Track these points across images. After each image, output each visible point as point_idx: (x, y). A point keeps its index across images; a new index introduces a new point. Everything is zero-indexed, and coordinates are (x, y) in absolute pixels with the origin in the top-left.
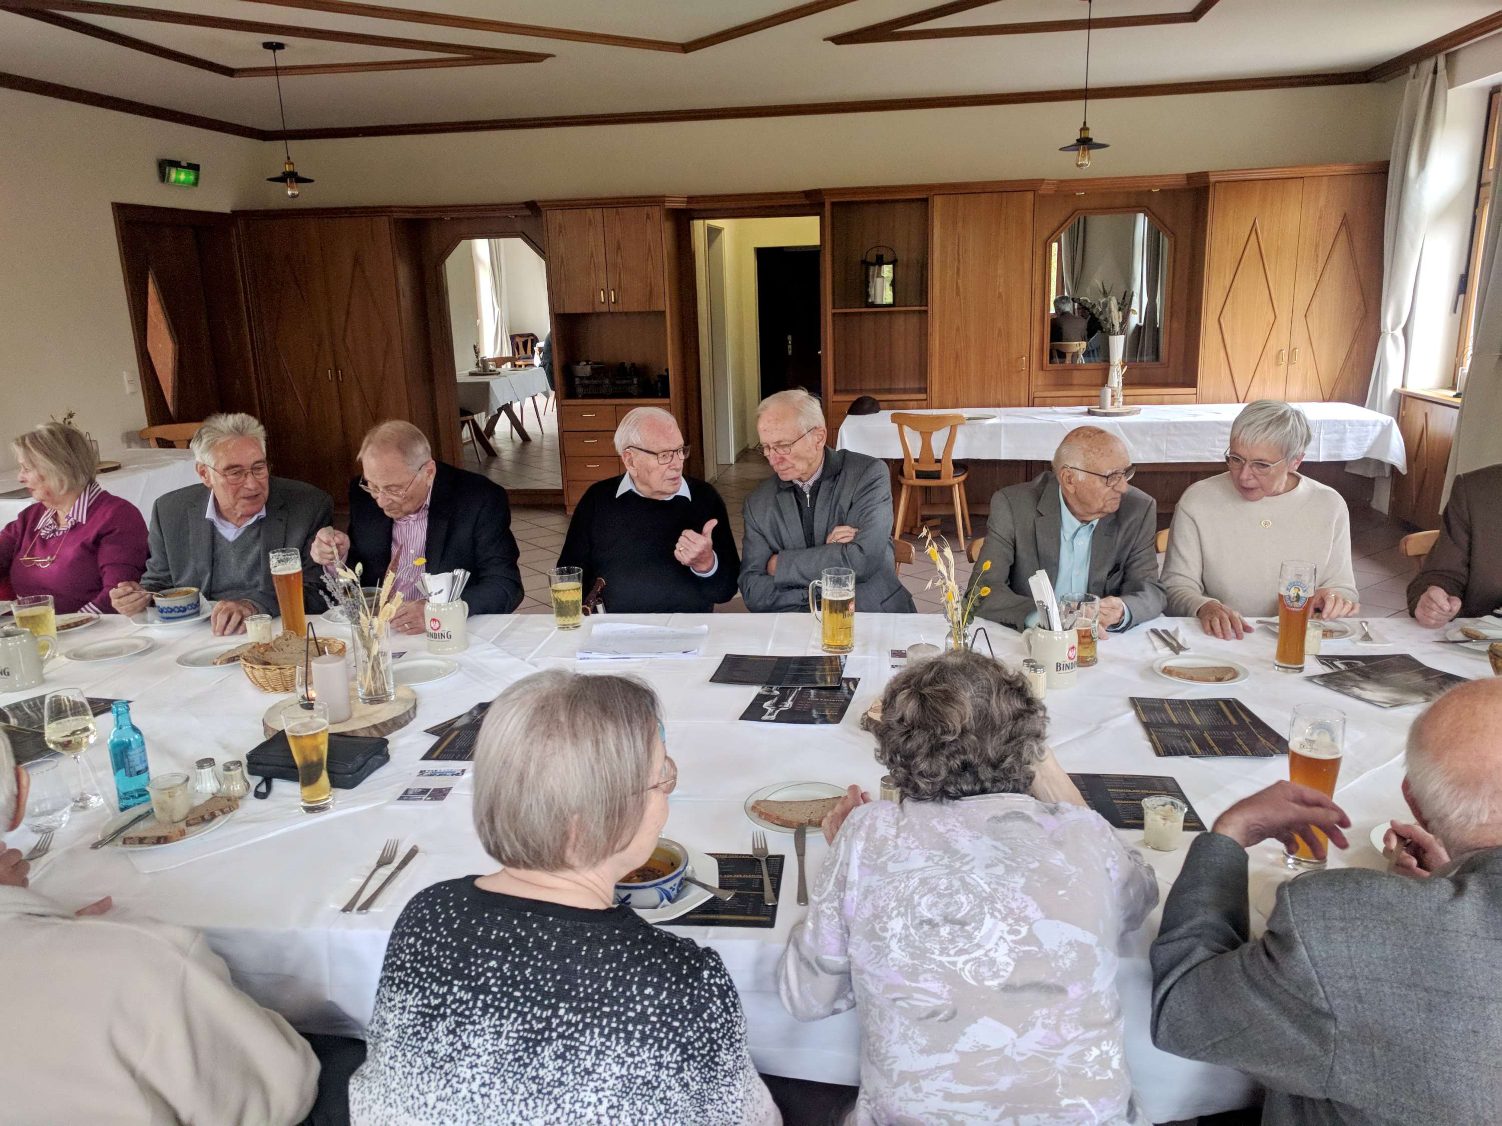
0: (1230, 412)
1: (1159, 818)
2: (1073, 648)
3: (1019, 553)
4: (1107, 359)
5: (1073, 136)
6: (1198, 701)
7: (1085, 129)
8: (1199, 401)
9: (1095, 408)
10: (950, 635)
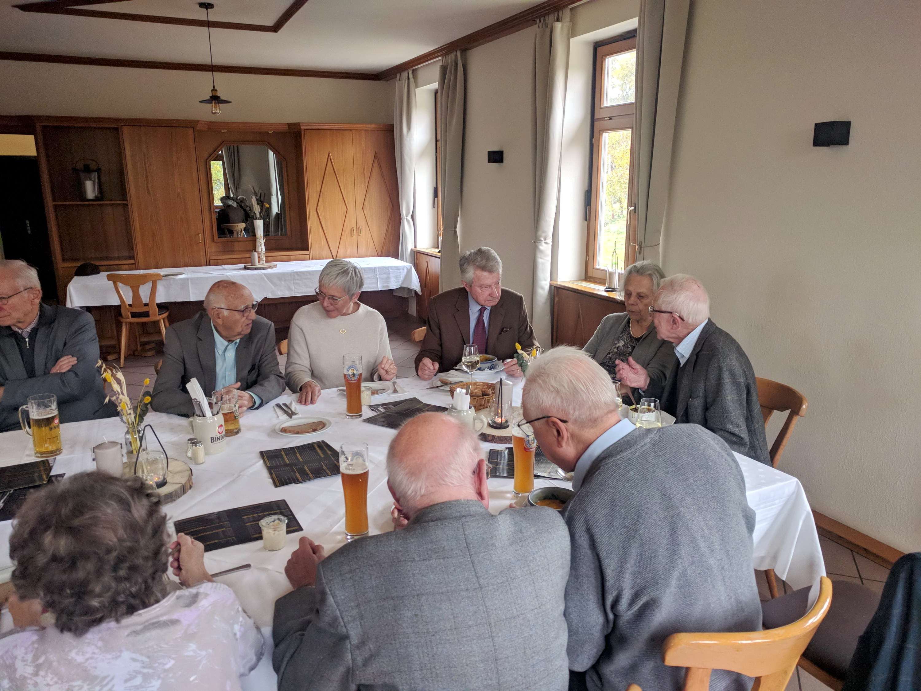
0: (319, 265)
1: (271, 531)
2: (221, 426)
3: (187, 366)
4: (254, 235)
5: (208, 96)
6: (302, 446)
7: (214, 90)
8: (311, 259)
9: (248, 265)
10: (128, 432)
